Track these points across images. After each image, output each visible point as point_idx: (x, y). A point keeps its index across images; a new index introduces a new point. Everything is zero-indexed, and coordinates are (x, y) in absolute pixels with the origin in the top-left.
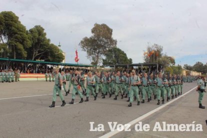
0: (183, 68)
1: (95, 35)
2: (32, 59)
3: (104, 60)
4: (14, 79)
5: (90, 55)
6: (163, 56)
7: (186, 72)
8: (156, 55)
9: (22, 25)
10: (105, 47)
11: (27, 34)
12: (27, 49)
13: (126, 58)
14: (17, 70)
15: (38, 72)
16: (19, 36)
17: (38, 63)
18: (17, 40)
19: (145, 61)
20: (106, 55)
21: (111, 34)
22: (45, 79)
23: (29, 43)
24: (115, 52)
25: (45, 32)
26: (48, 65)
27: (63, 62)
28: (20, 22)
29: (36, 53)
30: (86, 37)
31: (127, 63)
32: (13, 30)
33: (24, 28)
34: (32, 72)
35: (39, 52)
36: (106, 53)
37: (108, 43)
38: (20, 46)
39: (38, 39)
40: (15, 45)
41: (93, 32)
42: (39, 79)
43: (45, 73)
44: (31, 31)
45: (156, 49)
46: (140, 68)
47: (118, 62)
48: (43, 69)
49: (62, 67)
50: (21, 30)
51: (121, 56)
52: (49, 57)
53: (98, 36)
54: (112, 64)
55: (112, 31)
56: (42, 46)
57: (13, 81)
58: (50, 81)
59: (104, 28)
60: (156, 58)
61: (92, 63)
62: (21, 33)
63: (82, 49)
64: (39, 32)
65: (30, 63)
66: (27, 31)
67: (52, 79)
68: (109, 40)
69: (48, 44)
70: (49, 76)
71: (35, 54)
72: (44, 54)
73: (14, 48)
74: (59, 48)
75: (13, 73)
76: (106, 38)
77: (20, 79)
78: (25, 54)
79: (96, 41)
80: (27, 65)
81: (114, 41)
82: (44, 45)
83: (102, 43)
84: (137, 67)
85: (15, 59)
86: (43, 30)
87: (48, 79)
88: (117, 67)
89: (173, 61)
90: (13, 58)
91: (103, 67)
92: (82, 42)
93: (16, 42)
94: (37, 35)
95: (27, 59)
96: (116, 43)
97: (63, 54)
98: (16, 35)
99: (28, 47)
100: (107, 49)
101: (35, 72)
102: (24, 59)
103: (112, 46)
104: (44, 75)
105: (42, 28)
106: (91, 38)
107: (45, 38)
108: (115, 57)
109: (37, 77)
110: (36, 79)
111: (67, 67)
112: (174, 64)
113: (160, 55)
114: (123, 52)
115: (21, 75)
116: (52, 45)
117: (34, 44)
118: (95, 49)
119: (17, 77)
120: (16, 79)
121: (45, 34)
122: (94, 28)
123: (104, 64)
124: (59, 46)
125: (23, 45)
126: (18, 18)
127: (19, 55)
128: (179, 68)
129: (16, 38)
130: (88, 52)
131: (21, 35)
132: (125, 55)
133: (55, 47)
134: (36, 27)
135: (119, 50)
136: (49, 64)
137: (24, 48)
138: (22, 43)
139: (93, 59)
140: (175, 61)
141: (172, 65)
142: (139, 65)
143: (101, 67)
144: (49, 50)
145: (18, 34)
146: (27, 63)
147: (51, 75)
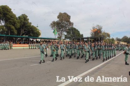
0: (115, 40)
1: (59, 20)
2: (20, 35)
3: (65, 35)
4: (9, 48)
6: (102, 32)
7: (117, 42)
8: (98, 32)
9: (13, 14)
10: (66, 27)
11: (17, 20)
13: (79, 34)
15: (24, 43)
16: (12, 21)
17: (24, 38)
19: (91, 36)
23: (18, 25)
24: (72, 30)
25: (28, 18)
27: (40, 37)
28: (12, 12)
29: (22, 31)
30: (54, 21)
31: (80, 37)
32: (8, 17)
33: (15, 15)
34: (20, 43)
35: (24, 31)
36: (67, 31)
37: (68, 24)
38: (13, 27)
39: (24, 23)
40: (10, 27)
41: (58, 18)
42: (25, 48)
44: (19, 18)
45: (98, 28)
46: (88, 40)
47: (74, 36)
48: (27, 42)
49: (39, 40)
50: (13, 17)
51: (76, 33)
52: (31, 34)
53: (61, 20)
54: (71, 37)
55: (70, 17)
56: (26, 27)
57: (8, 49)
58: (32, 49)
59: (65, 15)
60: (98, 34)
61: (58, 37)
62: (13, 19)
63: (52, 28)
64: (24, 18)
65: (19, 37)
66: (17, 18)
67: (33, 47)
68: (68, 23)
69: (30, 26)
72: (28, 32)
73: (9, 28)
74: (37, 28)
75: (8, 44)
76: (66, 22)
77: (13, 48)
78: (16, 32)
79: (60, 23)
81: (71, 23)
82: (28, 26)
83: (64, 25)
84: (86, 40)
85: (9, 35)
86: (27, 17)
87: (31, 47)
88: (73, 39)
89: (109, 36)
90: (8, 34)
91: (65, 39)
92: (51, 24)
93: (10, 24)
94: (23, 20)
95: (17, 35)
96: (73, 25)
97: (40, 32)
98: (10, 20)
99: (17, 28)
100: (68, 28)
101: (23, 43)
102: (15, 35)
103: (70, 27)
104: (28, 45)
105: (26, 16)
106: (57, 22)
107: (28, 22)
108: (72, 33)
109: (24, 46)
110: (23, 48)
111: (42, 40)
112: (109, 38)
113: (100, 32)
114: (78, 30)
115: (14, 45)
116: (33, 26)
117: (21, 26)
118: (60, 29)
119: (11, 47)
120: (10, 48)
121: (28, 19)
122: (59, 15)
123: (65, 38)
125: (15, 26)
126: (11, 9)
127: (12, 33)
128: (113, 40)
129: (10, 22)
131: (13, 20)
132: (79, 32)
133: (35, 28)
134: (23, 15)
135: (75, 29)
136: (31, 38)
137: (15, 28)
138: (13, 25)
139: (59, 34)
140: (110, 35)
141: (108, 38)
142: (87, 38)
143: (63, 39)
144: (30, 29)
145: (11, 20)
146: (17, 38)
147: (32, 45)
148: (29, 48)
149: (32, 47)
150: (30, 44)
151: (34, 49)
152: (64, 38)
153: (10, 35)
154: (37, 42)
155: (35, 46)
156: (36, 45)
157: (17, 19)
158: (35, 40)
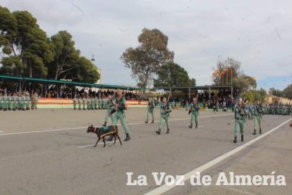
0: (268, 93)
1: (143, 45)
2: (54, 78)
3: (155, 81)
4: (30, 106)
5: (136, 73)
6: (239, 76)
7: (273, 99)
8: (229, 74)
9: (41, 30)
10: (158, 63)
12: (47, 63)
13: (187, 78)
14: (34, 93)
15: (64, 97)
16: (37, 45)
17: (63, 84)
18: (35, 51)
19: (214, 83)
20: (159, 73)
21: (166, 43)
22: (72, 106)
23: (51, 56)
24: (171, 69)
25: (72, 39)
26: (77, 87)
27: (98, 82)
28: (38, 26)
29: (60, 69)
30: (131, 48)
31: (188, 84)
32: (29, 37)
33: (43, 34)
34: (54, 97)
35: (64, 68)
36: (159, 70)
37: (161, 56)
38: (39, 60)
39: (64, 51)
40: (32, 58)
41: (140, 40)
42: (64, 106)
43: (73, 97)
44: (54, 39)
45: (230, 66)
46: (206, 93)
47: (175, 84)
48: (70, 93)
49: (97, 90)
50: (40, 37)
51: (180, 75)
52: (78, 75)
53: (148, 46)
54: (167, 85)
55: (167, 39)
56: (68, 60)
57: (28, 109)
58: (80, 109)
59: (156, 34)
60: (229, 78)
61: (139, 85)
62: (40, 41)
63: (125, 64)
64: (64, 40)
65: (52, 83)
66: (48, 39)
67: (82, 106)
68: (163, 52)
69: (78, 58)
70: (79, 103)
71: (59, 71)
72: (71, 71)
74: (93, 62)
75: (29, 98)
76: (158, 50)
77: (38, 106)
78: (45, 70)
79: (145, 53)
80: (48, 87)
81: (170, 53)
82: (72, 58)
83: (153, 57)
84: (202, 91)
85: (31, 78)
86: (71, 37)
87: (77, 106)
88: (173, 90)
89: (253, 82)
90: (28, 76)
91: (153, 90)
92: (124, 55)
93: (34, 53)
94: (62, 45)
95: (48, 77)
96: (173, 57)
97: (98, 71)
98: (33, 44)
99: (49, 61)
100: (161, 65)
101: (59, 96)
102: (44, 78)
103: (167, 61)
104: (71, 101)
105: (68, 34)
106: (137, 49)
107: (73, 49)
108: (171, 76)
109: (62, 104)
110: (60, 106)
111: (103, 90)
112: (255, 87)
113: (235, 75)
114: (183, 69)
115: (40, 101)
116: (83, 58)
117: (58, 57)
118: (143, 65)
119: (33, 104)
120: (32, 106)
121: (73, 43)
122: (142, 35)
123: (155, 86)
124: (92, 60)
125: (43, 58)
126: (36, 20)
127: (38, 73)
128: (262, 93)
129: (33, 48)
130: (133, 68)
131: (39, 44)
132: (186, 73)
133: (87, 62)
134: (61, 33)
135: (177, 67)
136: (78, 85)
137: (44, 61)
138: (40, 55)
139: (141, 78)
140: (257, 83)
141: (252, 88)
142: (205, 88)
143: (151, 90)
144: (78, 66)
145: (36, 43)
146: (48, 84)
147: (81, 101)
148: (73, 107)
149: (80, 106)
150: (75, 99)
151: (84, 109)
152: (152, 87)
153: (33, 77)
154: (92, 94)
155: (88, 102)
156: (90, 101)
157: (48, 42)
158: (87, 91)
